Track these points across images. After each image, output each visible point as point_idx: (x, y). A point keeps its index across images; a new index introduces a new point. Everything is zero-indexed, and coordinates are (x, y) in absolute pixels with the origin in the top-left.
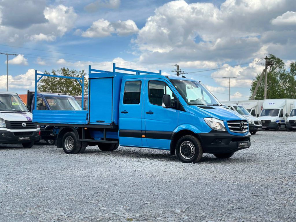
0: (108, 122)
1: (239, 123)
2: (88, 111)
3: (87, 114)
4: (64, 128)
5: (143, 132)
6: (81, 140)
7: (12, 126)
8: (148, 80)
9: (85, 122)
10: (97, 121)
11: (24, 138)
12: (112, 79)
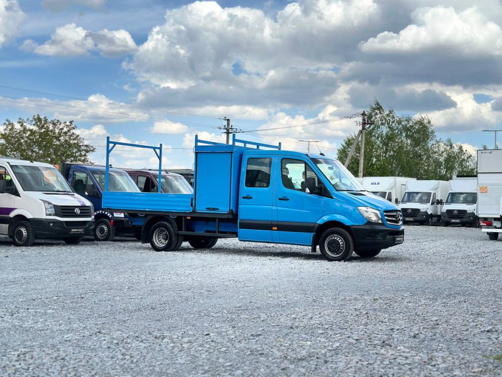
0: (224, 209)
1: (396, 214)
2: (194, 196)
3: (192, 199)
5: (273, 223)
6: (180, 232)
7: (63, 212)
8: (281, 158)
9: (188, 209)
10: (207, 208)
11: (77, 230)
12: (230, 154)
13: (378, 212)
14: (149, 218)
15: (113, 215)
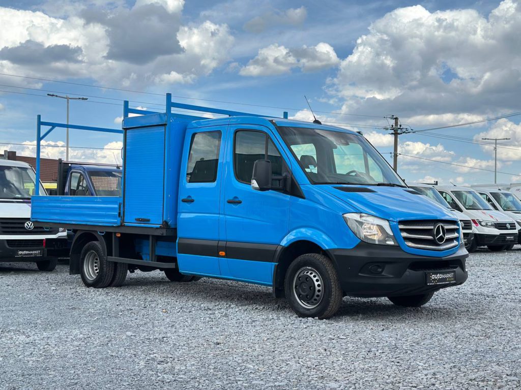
0: (156, 222)
1: (432, 227)
2: (122, 198)
3: (120, 205)
4: (84, 232)
5: (220, 244)
6: (110, 258)
7: (4, 228)
8: (233, 130)
9: (116, 220)
10: (138, 220)
11: (27, 252)
12: (163, 127)
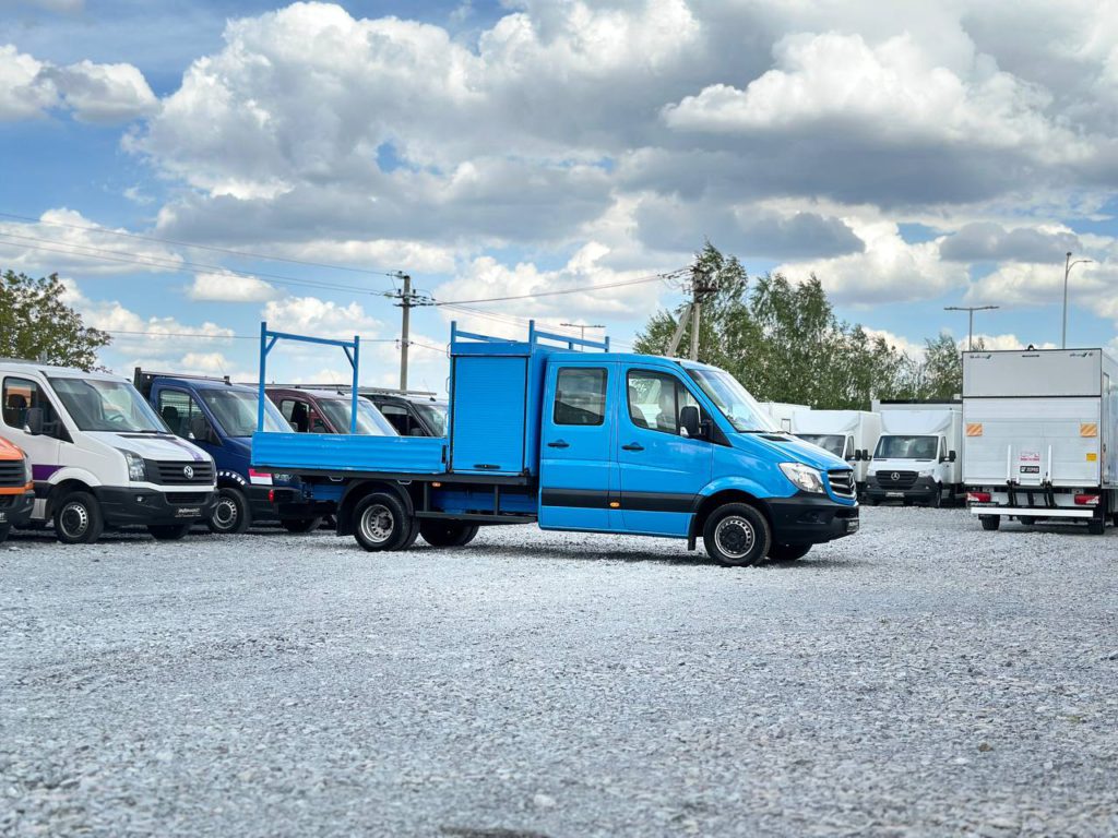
0: (511, 468)
1: (847, 477)
2: (449, 441)
3: (444, 448)
5: (612, 494)
6: (419, 513)
7: (163, 475)
8: (627, 369)
9: (435, 467)
10: (477, 466)
11: (188, 511)
12: (524, 360)
13: (817, 473)
14: (352, 485)
15: (248, 480)
